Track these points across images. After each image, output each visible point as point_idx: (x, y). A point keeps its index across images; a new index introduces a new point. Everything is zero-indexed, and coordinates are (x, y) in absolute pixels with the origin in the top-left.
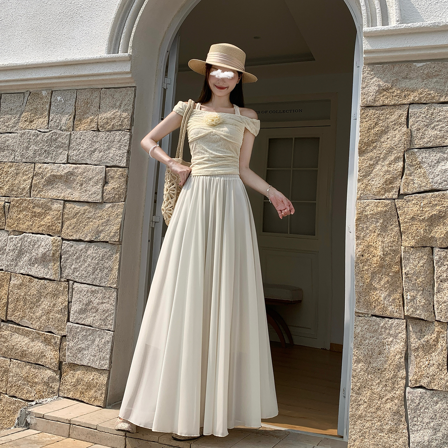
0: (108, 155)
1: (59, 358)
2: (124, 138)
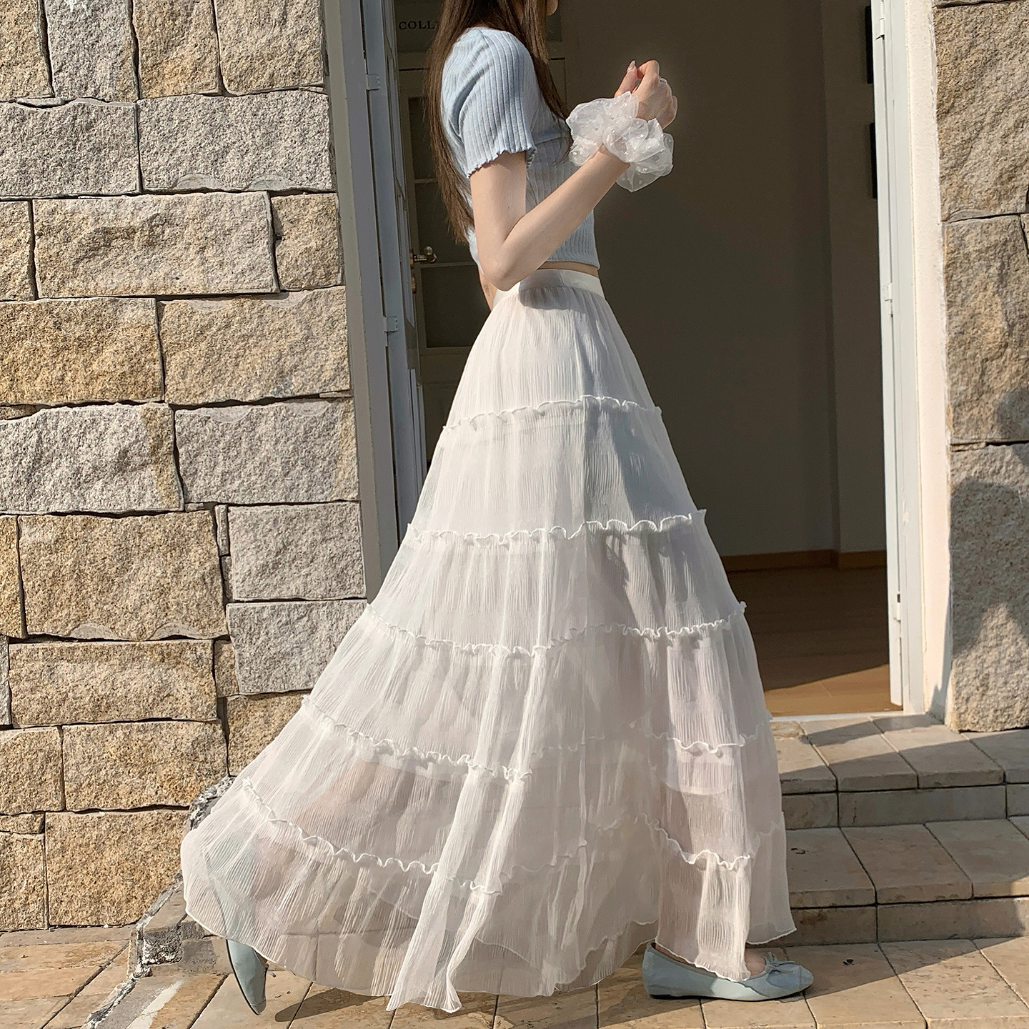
0: (271, 161)
1: (216, 692)
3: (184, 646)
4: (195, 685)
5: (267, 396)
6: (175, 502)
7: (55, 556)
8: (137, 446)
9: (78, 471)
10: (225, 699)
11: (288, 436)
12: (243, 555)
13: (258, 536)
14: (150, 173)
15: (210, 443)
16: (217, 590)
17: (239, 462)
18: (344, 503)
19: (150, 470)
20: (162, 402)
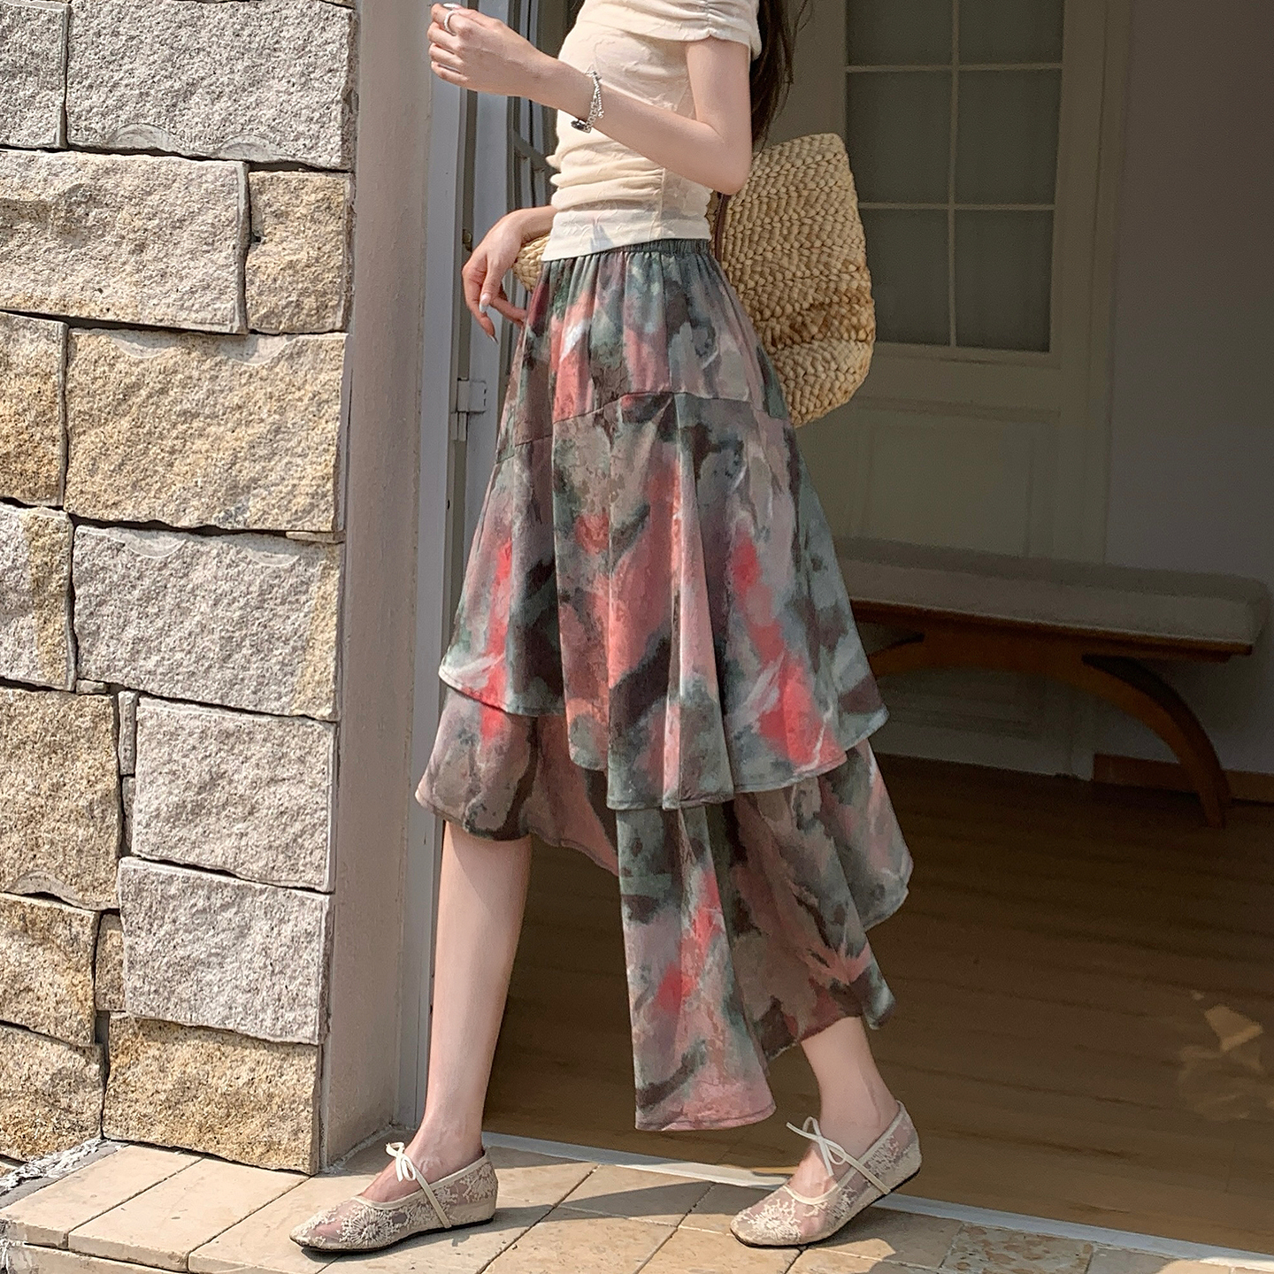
0: (254, 112)
1: (94, 1000)
2: (325, 35)
3: (55, 913)
4: (65, 981)
5: (208, 523)
6: (60, 675)
8: (13, 575)
10: (108, 1013)
11: (235, 595)
12: (151, 783)
13: (174, 755)
14: (79, 117)
15: (121, 587)
16: (110, 830)
17: (160, 625)
18: (310, 723)
19: (31, 616)
20: (58, 508)
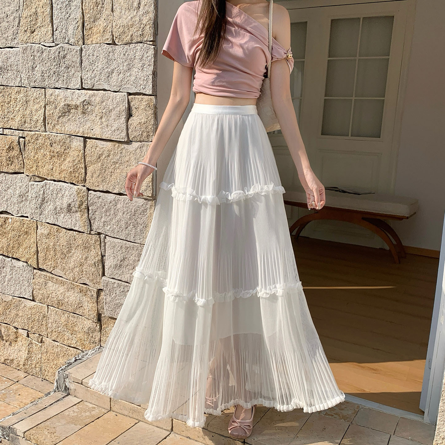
1: (97, 311)
3: (88, 289)
4: (90, 306)
5: (121, 192)
6: (86, 229)
7: (48, 240)
8: (73, 203)
9: (56, 208)
10: (101, 314)
12: (109, 258)
13: (114, 252)
14: (85, 80)
15: (100, 208)
16: (100, 269)
17: (110, 218)
19: (78, 214)
20: (84, 186)
